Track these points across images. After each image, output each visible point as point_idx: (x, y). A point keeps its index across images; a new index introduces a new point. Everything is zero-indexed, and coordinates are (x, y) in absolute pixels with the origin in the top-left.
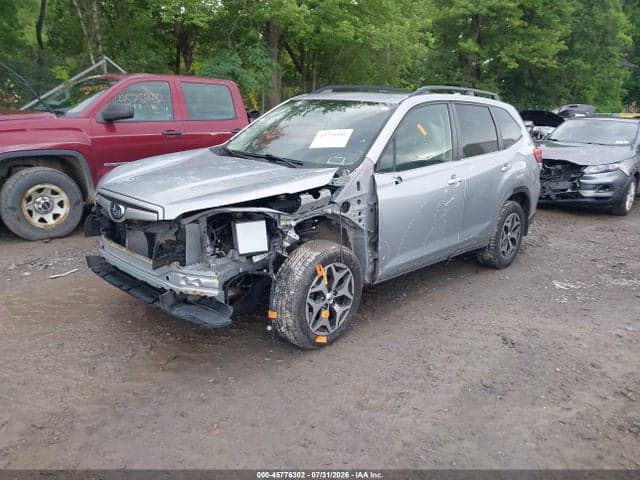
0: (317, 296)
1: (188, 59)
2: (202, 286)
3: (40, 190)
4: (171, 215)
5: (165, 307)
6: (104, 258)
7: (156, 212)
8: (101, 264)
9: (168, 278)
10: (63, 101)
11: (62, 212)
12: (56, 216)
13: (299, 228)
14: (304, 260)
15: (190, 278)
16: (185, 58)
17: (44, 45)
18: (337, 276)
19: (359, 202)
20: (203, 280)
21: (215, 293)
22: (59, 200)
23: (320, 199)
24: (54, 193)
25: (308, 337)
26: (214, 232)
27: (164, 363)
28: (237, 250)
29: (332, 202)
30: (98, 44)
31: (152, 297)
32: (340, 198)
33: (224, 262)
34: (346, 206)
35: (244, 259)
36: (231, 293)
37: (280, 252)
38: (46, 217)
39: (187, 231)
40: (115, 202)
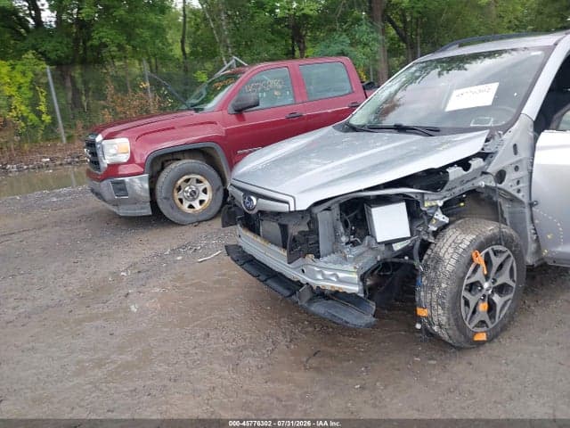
0: (472, 287)
1: (302, 46)
2: (340, 281)
3: (187, 180)
4: (303, 205)
5: (303, 303)
6: (240, 247)
7: (287, 203)
8: (239, 252)
9: (303, 271)
10: (201, 99)
11: (207, 198)
12: (201, 202)
13: (446, 208)
14: (455, 246)
15: (326, 272)
16: (299, 47)
17: (188, 56)
18: (496, 261)
19: (517, 168)
20: (341, 275)
21: (355, 289)
22: (203, 187)
23: (471, 170)
24: (199, 181)
25: (465, 336)
26: (347, 218)
27: (305, 359)
28: (373, 237)
29: (484, 173)
30: (228, 47)
31: (289, 289)
32: (493, 168)
33: (361, 251)
34: (501, 176)
35: (383, 248)
36: (369, 282)
37: (425, 238)
38: (193, 204)
39: (319, 219)
40: (247, 193)
